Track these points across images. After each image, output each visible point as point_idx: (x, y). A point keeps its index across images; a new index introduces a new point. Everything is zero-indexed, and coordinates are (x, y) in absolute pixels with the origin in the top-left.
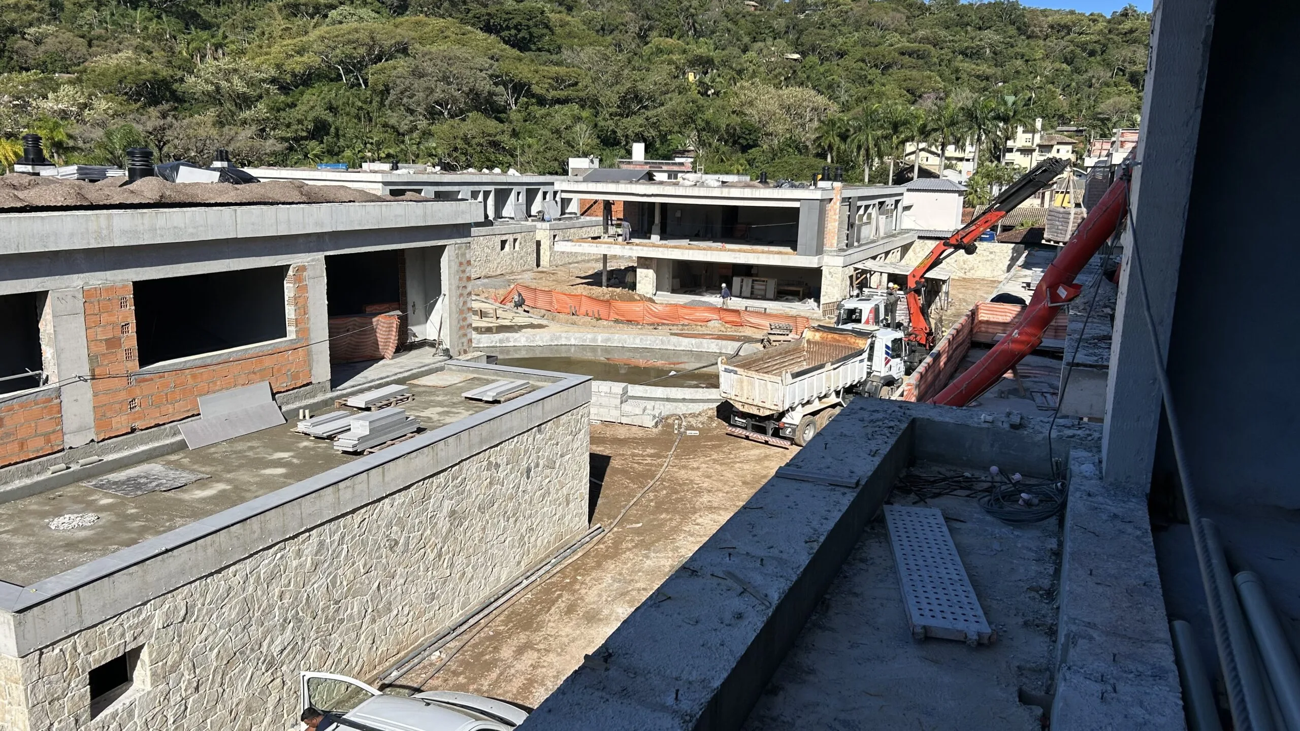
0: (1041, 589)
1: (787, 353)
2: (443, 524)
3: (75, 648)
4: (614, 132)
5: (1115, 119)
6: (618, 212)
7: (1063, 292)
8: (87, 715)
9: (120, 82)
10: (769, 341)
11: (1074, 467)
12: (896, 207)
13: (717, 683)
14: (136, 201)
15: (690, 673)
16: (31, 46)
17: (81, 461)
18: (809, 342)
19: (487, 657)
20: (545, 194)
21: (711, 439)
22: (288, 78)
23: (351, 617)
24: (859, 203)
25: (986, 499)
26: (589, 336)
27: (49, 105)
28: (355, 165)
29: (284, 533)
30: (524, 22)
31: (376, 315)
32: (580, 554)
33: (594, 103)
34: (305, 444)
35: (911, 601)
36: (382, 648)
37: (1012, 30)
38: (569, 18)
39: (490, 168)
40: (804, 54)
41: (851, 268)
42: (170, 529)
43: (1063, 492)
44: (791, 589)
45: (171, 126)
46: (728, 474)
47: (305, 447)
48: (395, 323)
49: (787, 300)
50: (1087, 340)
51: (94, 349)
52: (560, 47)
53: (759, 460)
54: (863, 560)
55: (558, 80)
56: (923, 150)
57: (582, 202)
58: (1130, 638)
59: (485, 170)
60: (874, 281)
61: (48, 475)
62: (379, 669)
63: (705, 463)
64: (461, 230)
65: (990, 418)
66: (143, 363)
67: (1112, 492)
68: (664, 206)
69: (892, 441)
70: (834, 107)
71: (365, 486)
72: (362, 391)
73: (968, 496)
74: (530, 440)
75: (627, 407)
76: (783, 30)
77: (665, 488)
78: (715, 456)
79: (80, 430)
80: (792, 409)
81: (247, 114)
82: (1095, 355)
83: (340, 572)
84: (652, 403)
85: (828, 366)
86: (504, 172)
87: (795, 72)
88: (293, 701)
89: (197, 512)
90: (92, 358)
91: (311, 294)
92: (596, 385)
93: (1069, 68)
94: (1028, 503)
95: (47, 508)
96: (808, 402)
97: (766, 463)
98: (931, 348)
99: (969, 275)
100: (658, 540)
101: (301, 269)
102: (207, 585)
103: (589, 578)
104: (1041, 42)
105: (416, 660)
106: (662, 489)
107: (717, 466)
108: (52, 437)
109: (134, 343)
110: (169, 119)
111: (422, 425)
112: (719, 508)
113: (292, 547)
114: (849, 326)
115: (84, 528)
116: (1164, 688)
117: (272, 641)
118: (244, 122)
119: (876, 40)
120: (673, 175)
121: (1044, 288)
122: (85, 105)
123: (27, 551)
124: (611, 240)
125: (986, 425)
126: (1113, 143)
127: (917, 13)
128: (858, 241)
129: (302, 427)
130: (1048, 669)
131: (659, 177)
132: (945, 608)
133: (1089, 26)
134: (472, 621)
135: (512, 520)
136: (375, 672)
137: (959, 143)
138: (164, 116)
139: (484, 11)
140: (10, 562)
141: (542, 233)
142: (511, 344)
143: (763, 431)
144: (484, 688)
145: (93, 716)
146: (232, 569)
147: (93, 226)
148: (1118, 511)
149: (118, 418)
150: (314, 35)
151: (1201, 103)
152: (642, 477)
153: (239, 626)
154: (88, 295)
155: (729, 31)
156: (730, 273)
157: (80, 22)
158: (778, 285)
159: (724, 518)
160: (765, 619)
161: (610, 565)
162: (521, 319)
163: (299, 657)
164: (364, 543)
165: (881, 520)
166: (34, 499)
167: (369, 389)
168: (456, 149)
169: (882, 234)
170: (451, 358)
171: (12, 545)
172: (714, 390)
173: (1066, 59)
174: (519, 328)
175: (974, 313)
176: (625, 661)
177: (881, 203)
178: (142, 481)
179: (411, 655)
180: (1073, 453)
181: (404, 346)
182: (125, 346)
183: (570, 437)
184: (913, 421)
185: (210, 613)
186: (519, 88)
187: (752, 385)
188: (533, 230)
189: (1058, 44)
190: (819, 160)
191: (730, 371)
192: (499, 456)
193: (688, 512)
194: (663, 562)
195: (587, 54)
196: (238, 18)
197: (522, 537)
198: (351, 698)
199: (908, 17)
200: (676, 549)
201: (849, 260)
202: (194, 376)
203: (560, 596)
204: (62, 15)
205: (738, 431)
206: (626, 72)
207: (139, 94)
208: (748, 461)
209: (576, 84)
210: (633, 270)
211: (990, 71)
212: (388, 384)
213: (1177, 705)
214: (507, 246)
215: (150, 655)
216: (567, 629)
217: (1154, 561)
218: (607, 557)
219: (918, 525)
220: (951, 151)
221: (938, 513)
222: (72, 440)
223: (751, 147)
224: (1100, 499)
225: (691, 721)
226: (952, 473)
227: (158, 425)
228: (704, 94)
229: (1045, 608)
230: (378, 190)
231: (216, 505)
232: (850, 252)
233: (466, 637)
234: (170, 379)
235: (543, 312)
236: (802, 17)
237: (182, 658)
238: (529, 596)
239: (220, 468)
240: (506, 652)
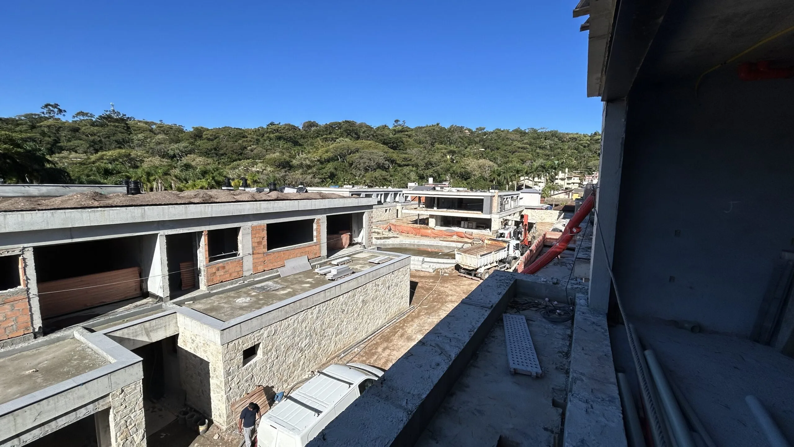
0: (564, 352)
1: (478, 248)
2: (360, 304)
3: (239, 343)
4: (423, 175)
5: (594, 169)
6: (423, 200)
7: (575, 230)
8: (241, 365)
9: (275, 162)
10: (473, 243)
11: (577, 301)
12: (517, 198)
13: (424, 396)
14: (269, 199)
15: (414, 391)
16: (250, 152)
17: (248, 280)
18: (486, 244)
19: (373, 351)
20: (400, 194)
21: (452, 277)
22: (323, 160)
23: (328, 335)
24: (504, 197)
25: (543, 312)
26: (413, 241)
27: (254, 169)
28: (341, 186)
29: (307, 306)
30: (395, 141)
31: (343, 234)
32: (406, 316)
33: (417, 166)
34: (317, 276)
35: (510, 357)
36: (339, 346)
37: (556, 140)
38: (409, 140)
39: (383, 186)
40: (486, 149)
41: (502, 219)
42: (272, 304)
43: (573, 310)
44: (460, 353)
45: (287, 175)
46: (458, 289)
47: (317, 278)
48: (349, 236)
49: (480, 229)
50: (583, 249)
51: (254, 245)
52: (406, 149)
53: (469, 285)
54: (493, 337)
55: (405, 159)
56: (527, 179)
57: (412, 197)
58: (599, 381)
59: (381, 187)
60: (510, 223)
61: (238, 284)
62: (337, 353)
63: (450, 285)
64: (370, 207)
65: (545, 280)
66: (268, 249)
67: (592, 312)
68: (438, 198)
69: (507, 289)
70: (495, 165)
71: (334, 291)
72: (336, 259)
73: (536, 310)
74: (390, 276)
75: (424, 265)
76: (478, 141)
77: (436, 294)
78: (454, 283)
79: (248, 270)
80: (481, 267)
81: (310, 171)
82: (586, 254)
83: (325, 320)
84: (433, 264)
85: (493, 253)
86: (387, 188)
87: (482, 155)
88: (308, 363)
89: (281, 299)
90: (253, 248)
91: (322, 228)
92: (413, 258)
93: (577, 152)
94: (559, 314)
95: (236, 295)
96: (486, 265)
97: (471, 286)
98: (530, 247)
99: (543, 221)
100: (433, 312)
101: (319, 220)
102: (282, 323)
103: (408, 325)
104: (567, 144)
105: (350, 351)
106: (435, 294)
107: (454, 287)
108: (240, 272)
109: (266, 243)
110: (287, 173)
111: (354, 271)
112: (454, 301)
113: (310, 311)
114: (501, 239)
115: (246, 302)
116: (614, 407)
117: (302, 343)
118: (309, 173)
119: (510, 144)
120: (442, 188)
121: (568, 228)
122: (264, 170)
123: (228, 309)
124: (421, 209)
125: (542, 283)
126: (593, 177)
127: (524, 135)
128: (504, 209)
129: (316, 271)
130: (565, 390)
131: (437, 188)
132: (523, 360)
133: (583, 138)
134: (369, 338)
135: (383, 304)
136: (336, 354)
137: (539, 177)
138: (286, 172)
139: (382, 138)
140: (223, 313)
141: (399, 207)
142: (387, 243)
143: (470, 275)
144: (372, 362)
145: (243, 366)
146: (290, 318)
147: (255, 207)
148: (595, 321)
149: (260, 267)
150: (331, 147)
151: (621, 166)
152: (428, 290)
153: (291, 337)
154: (253, 228)
155: (461, 142)
156: (460, 220)
157: (264, 145)
158: (477, 224)
159: (456, 304)
160: (448, 366)
161: (416, 320)
162: (391, 235)
163: (311, 348)
164: (334, 310)
165: (502, 320)
166: (233, 292)
167: (339, 258)
168: (373, 181)
169: (512, 207)
170: (365, 248)
171: (224, 307)
172: (454, 260)
173: (576, 148)
174: (390, 238)
175: (545, 235)
176: (390, 383)
177: (512, 197)
178: (266, 287)
179: (348, 349)
180: (577, 295)
181: (351, 244)
182: (263, 244)
183: (403, 276)
184: (516, 280)
185: (282, 332)
186: (393, 161)
187: (466, 258)
188: (396, 206)
189: (573, 144)
190: (491, 183)
191: (459, 254)
192: (379, 282)
193: (444, 303)
194: (434, 320)
195: (414, 151)
196: (309, 142)
197: (387, 309)
198: (327, 363)
199: (521, 136)
200: (439, 316)
201: (501, 216)
202: (284, 254)
203: (399, 330)
204: (260, 143)
205: (462, 274)
206: (427, 156)
207: (280, 165)
208: (465, 285)
209: (411, 160)
210: (427, 219)
211: (549, 153)
212: (345, 257)
213: (620, 416)
214: (387, 211)
215: (263, 345)
216: (401, 343)
217: (609, 344)
218: (415, 317)
219: (515, 323)
220: (536, 179)
221: (524, 317)
222: (246, 274)
223: (468, 179)
224: (587, 315)
225: (411, 414)
226: (531, 300)
227: (272, 269)
228: (452, 162)
229: (565, 361)
230: (348, 194)
231: (287, 296)
232: (501, 213)
233: (366, 343)
234: (276, 255)
235: (398, 232)
236: (485, 137)
237: (272, 348)
238: (388, 330)
239: (290, 284)
240: (380, 350)
